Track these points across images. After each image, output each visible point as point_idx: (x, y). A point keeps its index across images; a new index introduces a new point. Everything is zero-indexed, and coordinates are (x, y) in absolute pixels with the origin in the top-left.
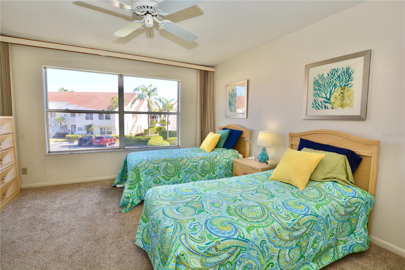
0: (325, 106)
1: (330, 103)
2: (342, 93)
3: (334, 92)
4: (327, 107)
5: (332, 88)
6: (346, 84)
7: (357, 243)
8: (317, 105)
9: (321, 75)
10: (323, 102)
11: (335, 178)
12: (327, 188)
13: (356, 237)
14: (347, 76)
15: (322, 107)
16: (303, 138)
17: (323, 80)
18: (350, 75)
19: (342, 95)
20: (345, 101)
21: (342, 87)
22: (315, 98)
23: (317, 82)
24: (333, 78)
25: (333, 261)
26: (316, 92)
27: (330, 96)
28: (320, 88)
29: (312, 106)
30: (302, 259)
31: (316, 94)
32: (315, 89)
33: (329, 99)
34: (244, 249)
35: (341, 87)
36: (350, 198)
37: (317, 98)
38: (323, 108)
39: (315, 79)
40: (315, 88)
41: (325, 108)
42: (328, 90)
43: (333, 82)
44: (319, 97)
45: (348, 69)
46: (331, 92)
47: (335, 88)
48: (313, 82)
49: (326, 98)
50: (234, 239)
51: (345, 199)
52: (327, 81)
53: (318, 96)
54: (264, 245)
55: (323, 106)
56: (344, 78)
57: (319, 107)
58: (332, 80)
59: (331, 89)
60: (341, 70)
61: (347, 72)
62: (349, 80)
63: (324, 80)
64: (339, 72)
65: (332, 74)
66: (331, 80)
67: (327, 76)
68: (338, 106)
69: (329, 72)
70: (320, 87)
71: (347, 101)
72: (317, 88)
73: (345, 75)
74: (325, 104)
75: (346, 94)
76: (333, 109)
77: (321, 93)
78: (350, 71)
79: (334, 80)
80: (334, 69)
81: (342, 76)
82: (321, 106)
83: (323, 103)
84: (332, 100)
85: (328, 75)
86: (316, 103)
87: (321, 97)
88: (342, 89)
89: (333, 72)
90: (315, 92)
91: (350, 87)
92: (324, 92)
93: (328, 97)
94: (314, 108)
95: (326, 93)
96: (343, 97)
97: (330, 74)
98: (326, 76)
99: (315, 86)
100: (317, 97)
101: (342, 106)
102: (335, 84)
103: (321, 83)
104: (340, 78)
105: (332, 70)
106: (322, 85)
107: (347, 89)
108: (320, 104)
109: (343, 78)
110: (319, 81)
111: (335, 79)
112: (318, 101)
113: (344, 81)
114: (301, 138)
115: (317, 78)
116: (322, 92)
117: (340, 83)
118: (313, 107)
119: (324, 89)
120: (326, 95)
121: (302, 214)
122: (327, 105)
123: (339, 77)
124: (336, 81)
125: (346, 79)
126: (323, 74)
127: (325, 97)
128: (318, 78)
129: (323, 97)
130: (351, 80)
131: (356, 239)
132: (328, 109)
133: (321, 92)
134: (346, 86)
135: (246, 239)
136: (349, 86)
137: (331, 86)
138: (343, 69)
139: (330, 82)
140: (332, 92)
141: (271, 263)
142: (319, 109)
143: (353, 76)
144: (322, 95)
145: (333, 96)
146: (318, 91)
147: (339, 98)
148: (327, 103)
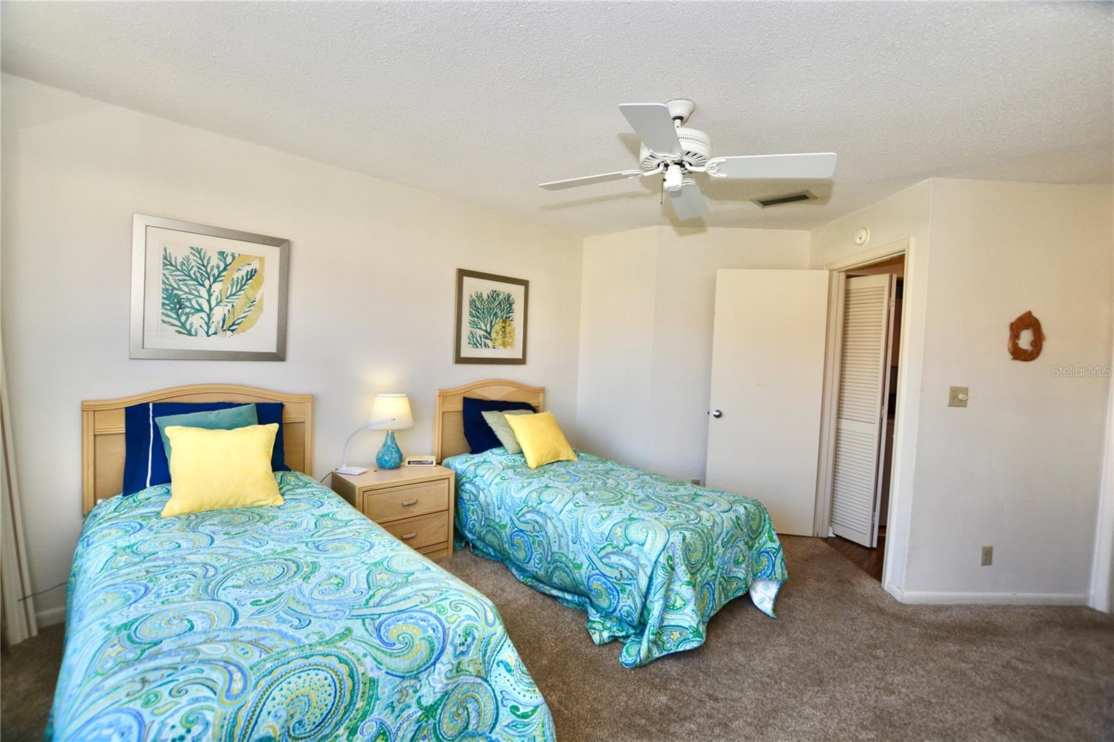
0: (485, 343)
1: (491, 340)
2: (503, 327)
3: (495, 324)
8: (475, 340)
9: (478, 294)
10: (481, 336)
15: (481, 345)
16: (467, 395)
18: (511, 305)
21: (504, 319)
22: (472, 329)
23: (473, 304)
24: (493, 303)
26: (473, 319)
27: (491, 330)
28: (478, 314)
29: (468, 341)
32: (471, 314)
33: (489, 334)
38: (483, 346)
39: (470, 298)
40: (470, 312)
41: (485, 346)
42: (488, 319)
43: (494, 310)
44: (477, 328)
45: (509, 296)
46: (491, 322)
47: (496, 319)
48: (468, 303)
49: (486, 331)
52: (486, 306)
53: (475, 326)
55: (483, 344)
57: (477, 343)
58: (492, 305)
59: (492, 319)
60: (503, 294)
61: (508, 300)
63: (482, 302)
64: (501, 297)
65: (492, 296)
68: (501, 345)
69: (489, 293)
70: (478, 312)
71: (509, 340)
72: (474, 312)
73: (506, 303)
74: (484, 340)
75: (508, 329)
76: (495, 348)
77: (479, 323)
78: (511, 300)
79: (494, 306)
80: (495, 291)
81: (504, 304)
83: (482, 339)
84: (493, 335)
85: (488, 297)
86: (472, 338)
88: (504, 322)
89: (493, 294)
93: (489, 331)
94: (471, 345)
95: (486, 323)
96: (504, 332)
97: (490, 296)
98: (485, 297)
101: (504, 345)
102: (496, 313)
103: (479, 307)
104: (501, 306)
105: (492, 291)
106: (480, 310)
107: (508, 323)
108: (479, 339)
109: (504, 307)
110: (477, 303)
111: (496, 306)
112: (475, 334)
113: (506, 311)
114: (463, 397)
115: (474, 297)
116: (481, 320)
117: (501, 313)
119: (483, 317)
120: (486, 326)
122: (488, 342)
123: (500, 304)
124: (497, 309)
125: (507, 308)
126: (481, 294)
127: (485, 329)
128: (476, 298)
129: (481, 329)
130: (512, 312)
132: (489, 347)
136: (511, 319)
137: (491, 314)
139: (491, 309)
142: (477, 347)
143: (514, 306)
144: (480, 326)
145: (493, 330)
146: (476, 319)
147: (501, 333)
148: (487, 338)
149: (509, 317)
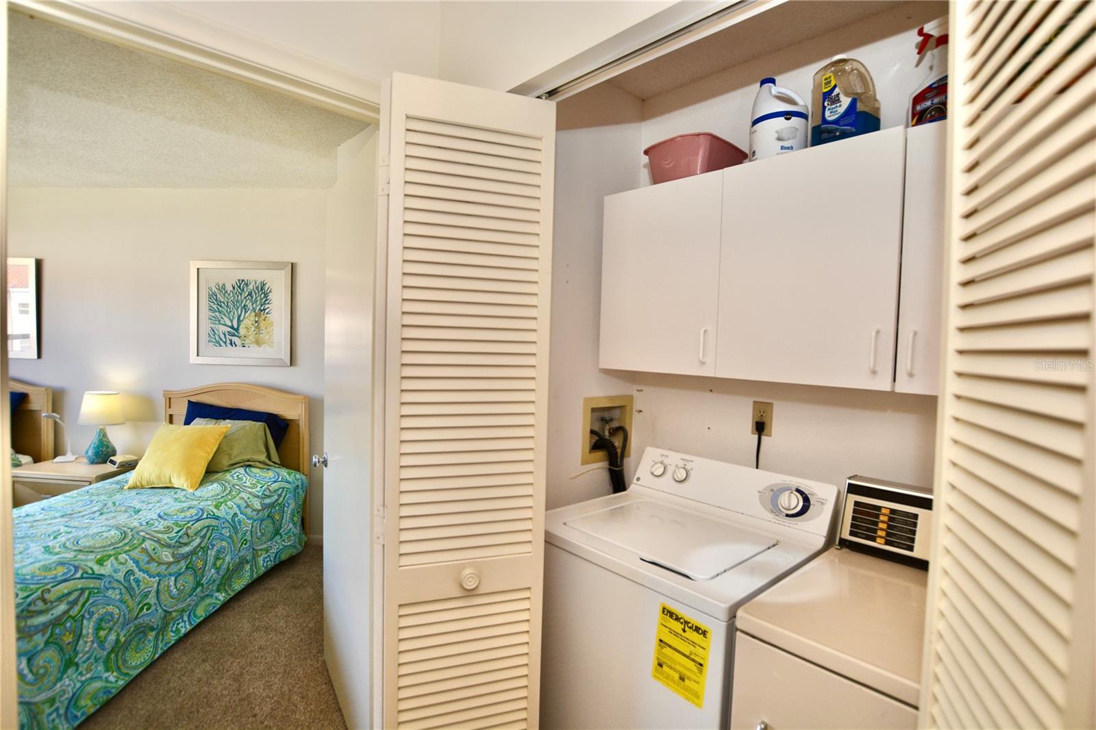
0: (231, 341)
1: (239, 337)
2: (256, 322)
3: (244, 318)
4: (235, 343)
5: (241, 312)
6: (262, 308)
7: (285, 546)
8: (217, 338)
9: (220, 286)
10: (226, 334)
11: (248, 461)
12: (236, 478)
13: (283, 538)
14: (263, 295)
15: (225, 343)
16: (193, 399)
17: (224, 295)
18: (266, 295)
19: (256, 325)
20: (261, 335)
21: (257, 311)
22: (212, 326)
23: (215, 297)
24: (241, 294)
25: (250, 582)
26: (214, 314)
27: (238, 325)
28: (220, 308)
29: (208, 339)
30: (199, 589)
31: (214, 317)
32: (211, 309)
33: (237, 330)
34: (96, 591)
35: (255, 312)
36: (269, 484)
37: (217, 326)
38: (228, 344)
39: (211, 291)
40: (211, 306)
41: (231, 344)
42: (234, 314)
43: (242, 302)
44: (220, 324)
45: (263, 285)
46: (239, 317)
47: (246, 312)
48: (207, 296)
49: (232, 327)
50: (75, 579)
51: (261, 487)
52: (232, 298)
53: (217, 322)
54: (132, 578)
55: (228, 342)
56: (259, 298)
57: (221, 341)
58: (240, 297)
59: (239, 313)
60: (253, 283)
61: (262, 289)
62: (267, 302)
63: (227, 295)
64: (251, 287)
65: (239, 287)
66: (238, 296)
67: (232, 289)
68: (252, 343)
69: (234, 283)
70: (221, 306)
71: (264, 336)
72: (215, 306)
73: (259, 293)
74: (230, 337)
75: (262, 324)
76: (244, 346)
77: (222, 318)
78: (266, 289)
79: (243, 298)
80: (243, 281)
81: (256, 294)
82: (224, 340)
83: (227, 336)
84: (242, 331)
85: (234, 288)
86: (214, 335)
87: (223, 324)
88: (256, 316)
89: (240, 284)
90: (211, 314)
91: (267, 313)
92: (227, 315)
93: (235, 326)
94: (211, 344)
95: (231, 318)
96: (258, 327)
97: (236, 286)
98: (229, 288)
99: (212, 304)
100: (216, 324)
101: (258, 342)
102: (245, 306)
103: (222, 300)
104: (252, 297)
105: (239, 280)
106: (224, 303)
107: (263, 317)
108: (222, 336)
109: (256, 298)
110: (218, 296)
111: (245, 298)
112: (218, 331)
113: (258, 302)
114: (189, 401)
115: (214, 289)
116: (225, 315)
117: (253, 305)
118: (209, 341)
119: (227, 312)
120: (232, 321)
121: (192, 521)
122: (234, 339)
123: (250, 294)
124: (246, 301)
125: (261, 299)
126: (224, 285)
127: (230, 325)
128: (216, 291)
129: (226, 325)
130: (268, 303)
131: (284, 540)
132: (236, 346)
133: (224, 317)
134: (262, 311)
135: (98, 575)
136: (266, 311)
137: (238, 307)
138: (256, 283)
139: (237, 301)
140: (241, 318)
141: (145, 605)
142: (221, 346)
143: (270, 296)
144: (224, 321)
145: (242, 325)
146: (217, 314)
147: (253, 329)
148: (234, 335)
149: (264, 310)
